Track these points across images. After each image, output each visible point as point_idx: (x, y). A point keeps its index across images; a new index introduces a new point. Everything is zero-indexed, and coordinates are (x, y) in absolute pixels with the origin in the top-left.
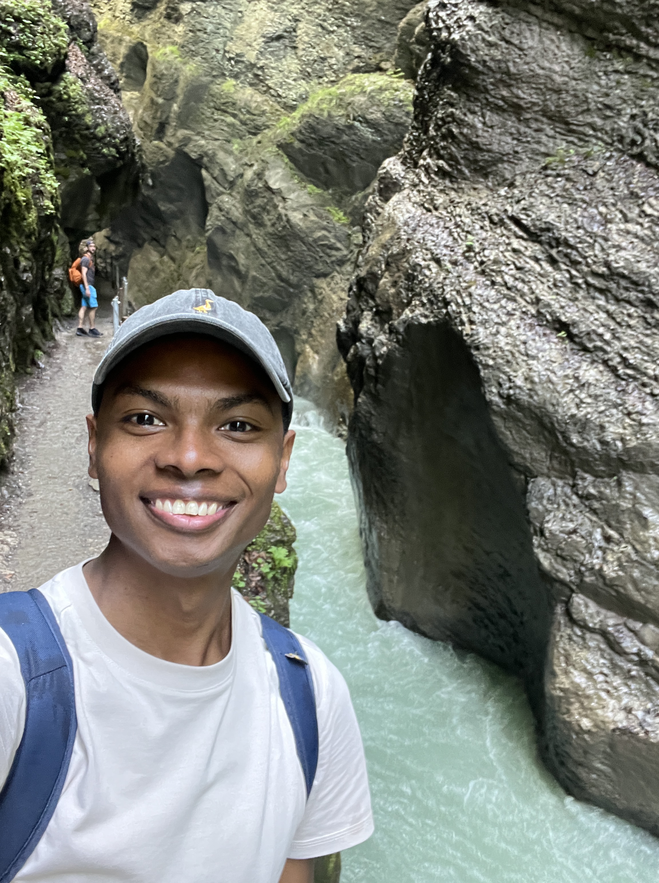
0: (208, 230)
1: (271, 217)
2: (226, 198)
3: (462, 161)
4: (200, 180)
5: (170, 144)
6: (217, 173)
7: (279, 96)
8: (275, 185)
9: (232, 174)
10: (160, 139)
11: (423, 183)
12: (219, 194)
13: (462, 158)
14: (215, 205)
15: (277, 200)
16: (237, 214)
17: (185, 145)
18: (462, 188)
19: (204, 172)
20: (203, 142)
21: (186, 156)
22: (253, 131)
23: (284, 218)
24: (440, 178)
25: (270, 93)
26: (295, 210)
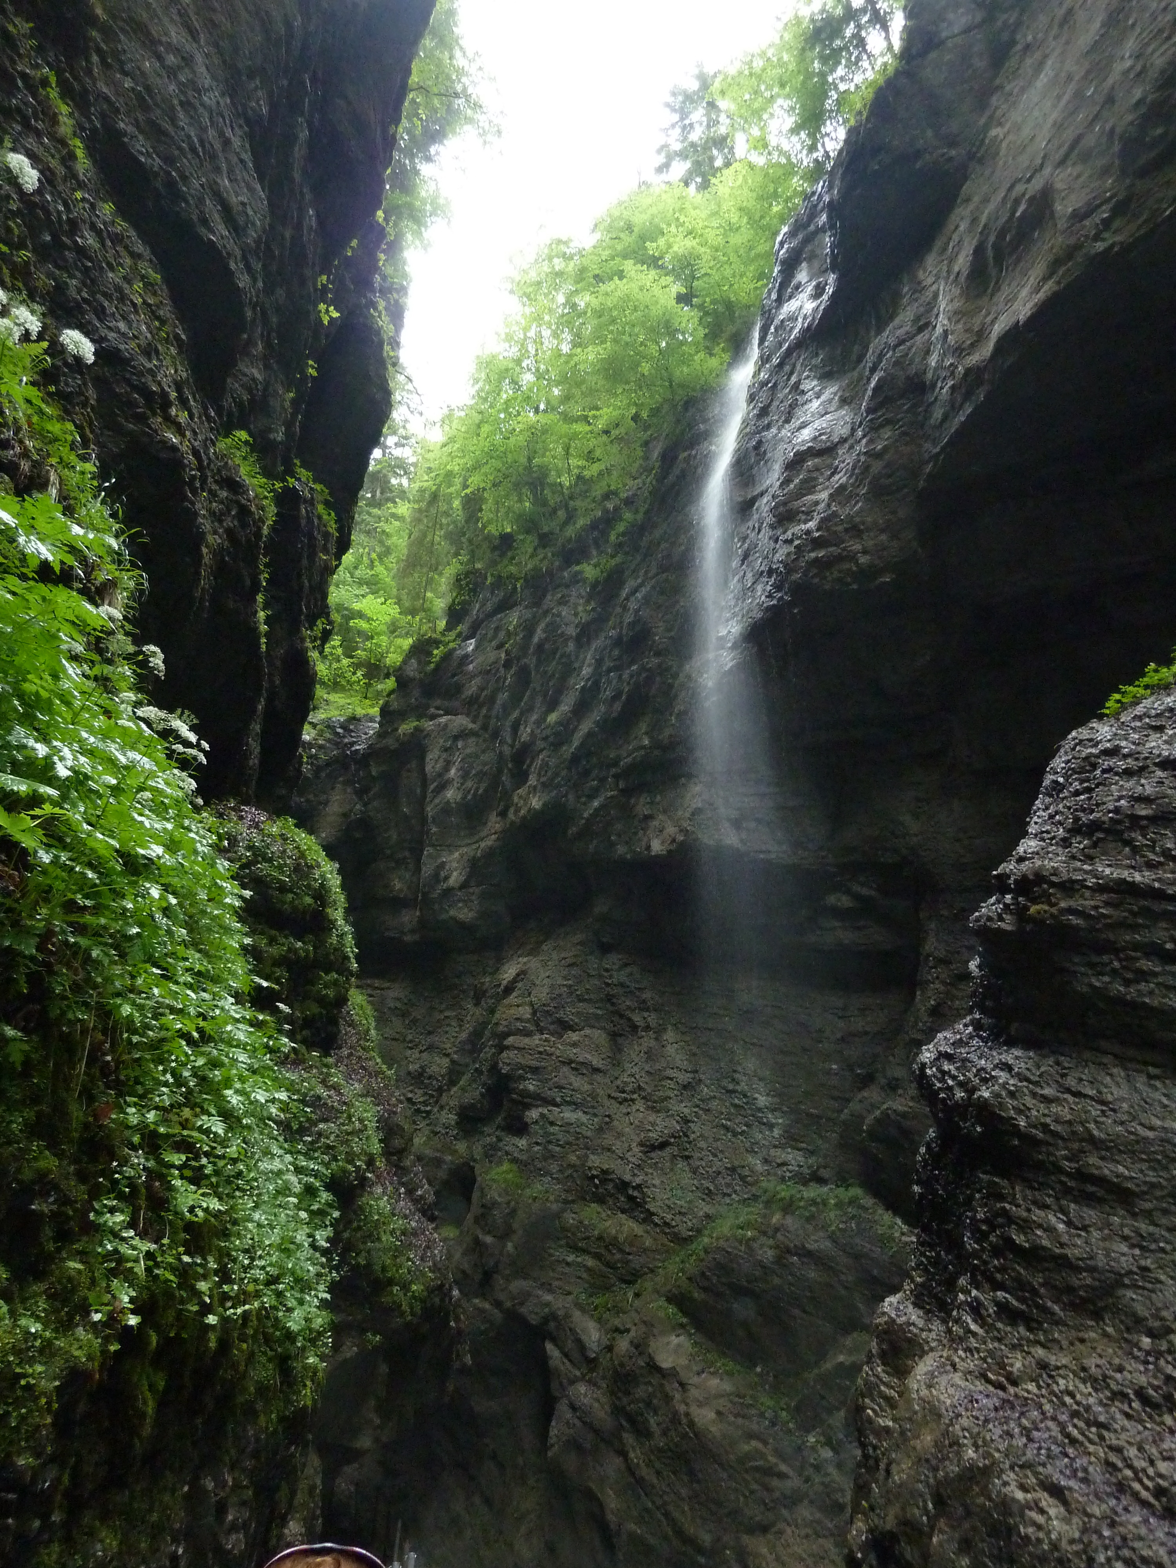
0: (552, 1445)
1: (660, 1419)
2: (582, 1388)
3: (1042, 1290)
4: (543, 1359)
5: (498, 1304)
6: (570, 1345)
7: (666, 1224)
8: (666, 1361)
9: (594, 1347)
10: (483, 1296)
11: (974, 1334)
12: (572, 1382)
13: (1042, 1285)
14: (565, 1401)
15: (671, 1387)
16: (602, 1414)
17: (522, 1304)
18: (1054, 1340)
19: (549, 1346)
20: (549, 1298)
21: (523, 1321)
22: (628, 1278)
23: (684, 1421)
24: (1006, 1325)
25: (653, 1222)
26: (700, 1405)
